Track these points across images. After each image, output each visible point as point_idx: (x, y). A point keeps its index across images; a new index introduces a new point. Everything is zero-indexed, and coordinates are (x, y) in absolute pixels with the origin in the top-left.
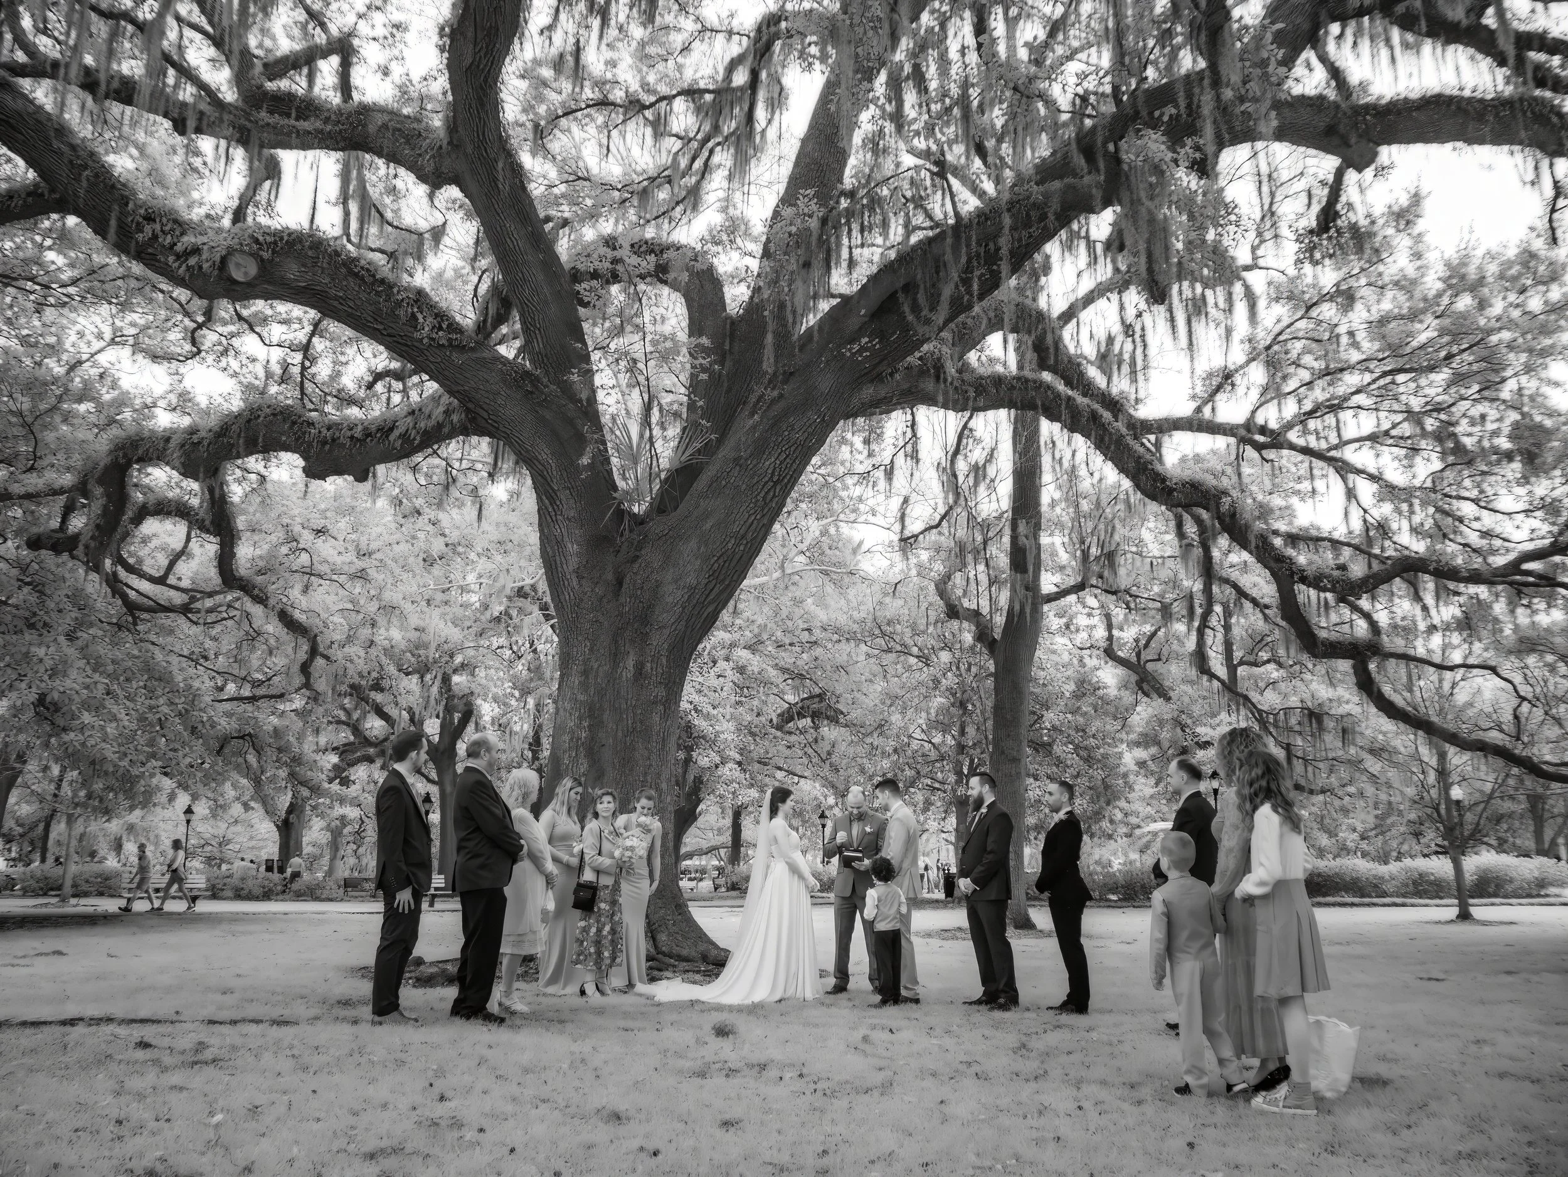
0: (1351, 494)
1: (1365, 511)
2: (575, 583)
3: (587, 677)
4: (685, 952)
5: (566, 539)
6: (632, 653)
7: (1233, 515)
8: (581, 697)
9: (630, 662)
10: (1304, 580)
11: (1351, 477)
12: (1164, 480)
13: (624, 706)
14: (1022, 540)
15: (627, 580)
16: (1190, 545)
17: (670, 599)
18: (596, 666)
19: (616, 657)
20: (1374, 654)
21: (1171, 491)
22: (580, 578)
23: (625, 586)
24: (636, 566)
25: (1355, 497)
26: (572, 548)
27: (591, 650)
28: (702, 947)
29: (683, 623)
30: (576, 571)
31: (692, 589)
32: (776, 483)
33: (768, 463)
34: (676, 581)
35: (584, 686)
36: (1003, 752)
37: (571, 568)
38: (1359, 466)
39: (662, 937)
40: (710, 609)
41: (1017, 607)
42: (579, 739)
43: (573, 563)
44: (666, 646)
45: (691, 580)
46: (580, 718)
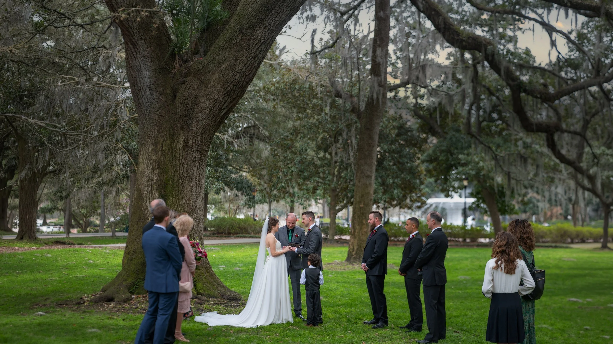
0: (553, 44)
1: (559, 53)
2: (148, 93)
3: (156, 147)
4: (212, 293)
5: (142, 68)
6: (182, 134)
7: (493, 55)
8: (153, 157)
9: (181, 139)
10: (525, 91)
11: (554, 34)
12: (458, 35)
13: (178, 163)
14: (379, 60)
15: (179, 94)
16: (467, 67)
17: (203, 105)
18: (162, 140)
19: (173, 137)
20: (557, 131)
21: (462, 41)
22: (151, 90)
23: (178, 97)
24: (184, 86)
25: (556, 46)
26: (146, 73)
27: (158, 131)
28: (221, 290)
29: (210, 118)
30: (149, 87)
31: (215, 101)
32: (262, 44)
33: (259, 33)
34: (206, 96)
35: (155, 151)
36: (362, 172)
37: (146, 85)
38: (558, 29)
39: (199, 285)
40: (225, 111)
41: (375, 96)
42: (152, 180)
43: (147, 81)
44: (200, 130)
45: (215, 96)
46: (153, 169)
